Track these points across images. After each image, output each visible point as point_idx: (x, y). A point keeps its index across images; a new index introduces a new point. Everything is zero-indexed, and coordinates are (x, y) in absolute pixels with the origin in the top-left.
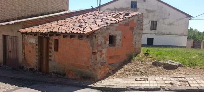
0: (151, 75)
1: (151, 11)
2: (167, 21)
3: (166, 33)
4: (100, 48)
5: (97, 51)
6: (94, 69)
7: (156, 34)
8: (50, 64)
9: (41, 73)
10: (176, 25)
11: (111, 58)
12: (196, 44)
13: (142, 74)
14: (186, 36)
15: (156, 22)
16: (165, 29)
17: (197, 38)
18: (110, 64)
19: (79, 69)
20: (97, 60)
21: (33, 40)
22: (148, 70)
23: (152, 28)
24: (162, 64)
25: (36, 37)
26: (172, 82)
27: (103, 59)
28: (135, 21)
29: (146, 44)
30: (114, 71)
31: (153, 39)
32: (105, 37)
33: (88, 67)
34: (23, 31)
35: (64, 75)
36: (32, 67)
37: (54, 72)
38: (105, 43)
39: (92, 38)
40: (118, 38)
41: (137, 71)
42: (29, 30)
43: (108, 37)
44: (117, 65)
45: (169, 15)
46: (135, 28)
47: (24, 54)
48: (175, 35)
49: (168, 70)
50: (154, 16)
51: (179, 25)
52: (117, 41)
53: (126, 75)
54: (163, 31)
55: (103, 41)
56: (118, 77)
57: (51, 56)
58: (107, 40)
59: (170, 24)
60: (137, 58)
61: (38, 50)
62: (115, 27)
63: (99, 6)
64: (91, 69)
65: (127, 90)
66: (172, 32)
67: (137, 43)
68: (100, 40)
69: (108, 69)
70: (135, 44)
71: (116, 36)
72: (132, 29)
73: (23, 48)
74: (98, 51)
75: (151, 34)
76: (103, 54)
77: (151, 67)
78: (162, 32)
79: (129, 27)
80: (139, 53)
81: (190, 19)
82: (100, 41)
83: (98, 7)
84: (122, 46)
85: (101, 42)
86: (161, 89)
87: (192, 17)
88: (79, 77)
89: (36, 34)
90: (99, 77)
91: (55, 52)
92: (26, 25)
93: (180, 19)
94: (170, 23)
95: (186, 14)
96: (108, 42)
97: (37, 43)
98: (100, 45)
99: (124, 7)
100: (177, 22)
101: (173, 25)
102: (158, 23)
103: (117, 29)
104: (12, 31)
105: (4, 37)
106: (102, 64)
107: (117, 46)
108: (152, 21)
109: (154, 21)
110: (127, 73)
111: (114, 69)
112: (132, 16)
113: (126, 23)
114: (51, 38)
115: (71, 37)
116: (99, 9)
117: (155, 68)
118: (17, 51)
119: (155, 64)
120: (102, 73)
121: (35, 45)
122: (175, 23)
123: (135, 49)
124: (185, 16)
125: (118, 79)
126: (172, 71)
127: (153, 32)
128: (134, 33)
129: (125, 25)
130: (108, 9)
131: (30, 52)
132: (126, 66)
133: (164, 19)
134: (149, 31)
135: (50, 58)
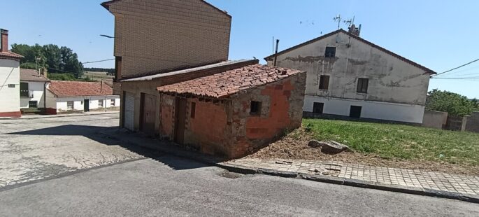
0: (301, 158)
1: (358, 63)
2: (386, 80)
3: (383, 100)
4: (236, 117)
5: (232, 121)
6: (228, 144)
7: (366, 100)
8: (186, 134)
9: (176, 144)
10: (404, 86)
11: (253, 131)
12: (452, 121)
13: (290, 156)
14: (422, 105)
15: (367, 80)
16: (382, 93)
17: (457, 111)
18: (251, 140)
19: (213, 143)
20: (231, 132)
21: (170, 102)
22: (299, 152)
23: (360, 90)
24: (320, 145)
25: (174, 98)
26: (317, 169)
27: (240, 132)
28: (293, 82)
29: (348, 115)
30: (256, 150)
31: (360, 108)
32: (244, 103)
33: (222, 140)
34: (160, 89)
35: (198, 149)
36: (168, 135)
37: (189, 145)
38: (244, 111)
39: (227, 103)
40: (265, 105)
41: (286, 151)
42: (167, 88)
43: (249, 103)
44: (262, 141)
45: (392, 69)
46: (292, 92)
47: (161, 118)
48: (402, 103)
49: (326, 154)
50: (364, 70)
51: (408, 87)
52: (262, 110)
53: (268, 155)
54: (379, 96)
55: (242, 108)
56: (259, 157)
57: (187, 123)
58: (248, 106)
59: (393, 85)
60: (293, 134)
61: (174, 115)
62: (259, 91)
63: (274, 53)
64: (226, 143)
65: (258, 173)
66: (395, 98)
67: (295, 113)
68: (237, 106)
69: (246, 146)
70: (293, 115)
71: (261, 103)
72: (287, 93)
73: (161, 111)
74: (234, 121)
75: (356, 99)
76: (241, 125)
77: (304, 148)
78: (376, 97)
79: (283, 90)
80: (298, 128)
81: (431, 77)
82: (235, 107)
83: (273, 55)
84: (271, 116)
85: (239, 110)
86: (298, 176)
87: (436, 73)
88: (213, 153)
89: (173, 94)
90: (233, 154)
91: (191, 119)
92: (165, 81)
93: (411, 77)
94: (392, 82)
95: (423, 68)
96: (249, 110)
97: (174, 106)
98: (237, 113)
99: (313, 56)
100: (405, 80)
101: (398, 86)
102: (369, 82)
103: (263, 93)
104: (151, 88)
105: (143, 95)
106: (239, 139)
107: (262, 116)
108: (359, 79)
109: (362, 79)
110: (271, 153)
111: (256, 146)
112: (289, 76)
113: (277, 85)
114: (189, 99)
115: (207, 101)
116: (274, 58)
117: (311, 149)
118: (155, 113)
119: (312, 145)
120: (238, 150)
121: (172, 108)
122: (402, 83)
123: (293, 121)
124: (423, 72)
125: (257, 160)
126: (331, 156)
127: (361, 96)
128: (290, 99)
129: (276, 88)
130: (288, 58)
131: (167, 116)
132: (273, 144)
133: (381, 76)
134: (355, 95)
135: (186, 126)
